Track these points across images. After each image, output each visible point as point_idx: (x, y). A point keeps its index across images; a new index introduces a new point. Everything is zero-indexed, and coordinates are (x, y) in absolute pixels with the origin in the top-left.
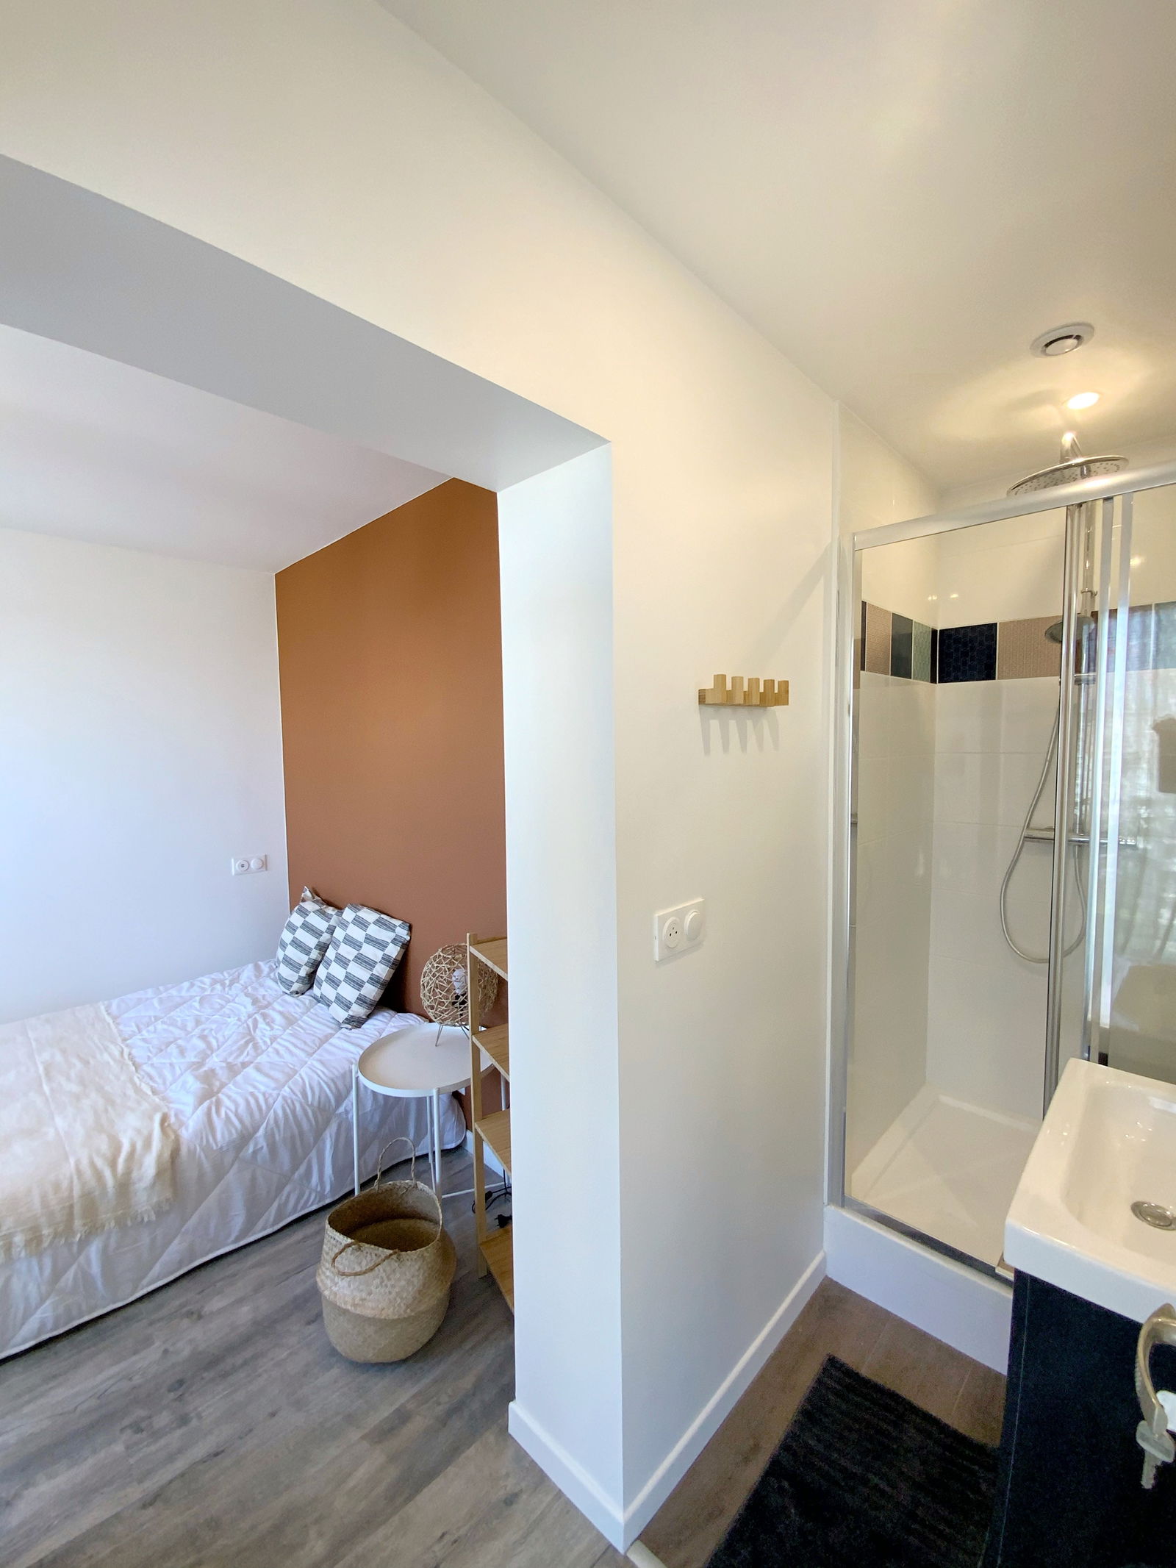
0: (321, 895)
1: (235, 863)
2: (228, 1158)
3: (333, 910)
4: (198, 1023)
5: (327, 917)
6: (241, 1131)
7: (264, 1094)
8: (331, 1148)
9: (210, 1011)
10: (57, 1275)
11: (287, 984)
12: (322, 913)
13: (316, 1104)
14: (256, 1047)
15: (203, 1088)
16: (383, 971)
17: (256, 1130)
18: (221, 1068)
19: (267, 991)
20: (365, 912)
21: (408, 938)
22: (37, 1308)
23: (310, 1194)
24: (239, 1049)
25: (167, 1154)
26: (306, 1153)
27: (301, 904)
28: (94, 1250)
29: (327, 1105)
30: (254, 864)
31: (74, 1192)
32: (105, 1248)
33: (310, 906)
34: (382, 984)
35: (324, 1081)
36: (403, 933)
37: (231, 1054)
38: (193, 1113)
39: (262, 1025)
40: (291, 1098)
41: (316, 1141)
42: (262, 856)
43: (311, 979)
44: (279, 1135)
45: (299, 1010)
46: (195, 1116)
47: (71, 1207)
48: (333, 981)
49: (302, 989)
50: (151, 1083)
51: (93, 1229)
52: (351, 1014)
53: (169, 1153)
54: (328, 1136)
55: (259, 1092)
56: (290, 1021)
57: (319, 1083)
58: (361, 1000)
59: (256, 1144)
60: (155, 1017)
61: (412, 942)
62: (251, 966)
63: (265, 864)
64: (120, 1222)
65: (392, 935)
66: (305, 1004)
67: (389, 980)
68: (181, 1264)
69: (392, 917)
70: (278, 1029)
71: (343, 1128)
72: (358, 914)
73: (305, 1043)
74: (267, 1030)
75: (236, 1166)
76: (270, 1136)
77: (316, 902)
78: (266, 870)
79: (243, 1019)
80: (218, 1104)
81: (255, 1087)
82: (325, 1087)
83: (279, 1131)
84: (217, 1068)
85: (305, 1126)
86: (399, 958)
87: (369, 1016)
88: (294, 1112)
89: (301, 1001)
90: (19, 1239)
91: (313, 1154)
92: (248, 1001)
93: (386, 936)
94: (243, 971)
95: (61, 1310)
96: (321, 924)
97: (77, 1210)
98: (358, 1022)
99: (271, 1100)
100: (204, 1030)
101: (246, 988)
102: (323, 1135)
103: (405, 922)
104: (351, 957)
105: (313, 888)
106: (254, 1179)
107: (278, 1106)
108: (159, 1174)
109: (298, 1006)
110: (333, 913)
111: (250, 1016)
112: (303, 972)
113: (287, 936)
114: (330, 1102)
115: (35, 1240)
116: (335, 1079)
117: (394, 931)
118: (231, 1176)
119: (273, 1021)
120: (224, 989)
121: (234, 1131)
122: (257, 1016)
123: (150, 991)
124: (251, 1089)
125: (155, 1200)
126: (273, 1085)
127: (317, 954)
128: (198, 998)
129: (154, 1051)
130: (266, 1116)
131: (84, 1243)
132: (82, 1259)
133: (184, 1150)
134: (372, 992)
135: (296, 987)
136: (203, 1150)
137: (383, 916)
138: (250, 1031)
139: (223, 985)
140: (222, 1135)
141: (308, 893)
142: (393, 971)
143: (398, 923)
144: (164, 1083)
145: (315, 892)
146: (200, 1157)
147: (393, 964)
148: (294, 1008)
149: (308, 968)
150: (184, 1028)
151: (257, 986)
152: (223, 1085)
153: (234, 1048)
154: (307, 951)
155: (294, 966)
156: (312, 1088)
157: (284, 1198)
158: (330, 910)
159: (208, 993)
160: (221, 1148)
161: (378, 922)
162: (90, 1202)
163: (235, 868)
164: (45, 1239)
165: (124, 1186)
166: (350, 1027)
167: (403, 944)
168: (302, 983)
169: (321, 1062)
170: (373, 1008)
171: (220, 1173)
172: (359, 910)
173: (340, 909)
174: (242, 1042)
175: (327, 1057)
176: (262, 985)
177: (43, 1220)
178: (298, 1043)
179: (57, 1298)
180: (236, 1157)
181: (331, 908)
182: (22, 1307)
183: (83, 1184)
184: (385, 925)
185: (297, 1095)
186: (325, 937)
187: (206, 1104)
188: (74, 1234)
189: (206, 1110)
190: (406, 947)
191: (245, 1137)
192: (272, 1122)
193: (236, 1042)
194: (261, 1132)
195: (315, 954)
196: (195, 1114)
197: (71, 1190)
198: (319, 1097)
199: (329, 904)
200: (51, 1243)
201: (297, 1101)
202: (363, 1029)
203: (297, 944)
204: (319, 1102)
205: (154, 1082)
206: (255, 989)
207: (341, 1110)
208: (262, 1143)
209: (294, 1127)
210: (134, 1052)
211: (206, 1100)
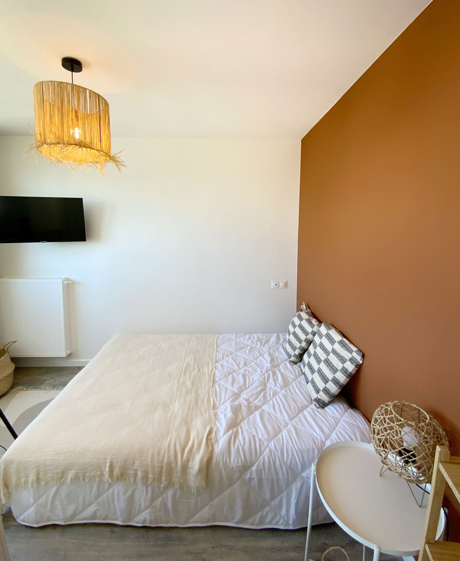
0: (311, 309)
1: (273, 283)
2: (237, 475)
3: (316, 322)
4: (245, 364)
5: (312, 326)
6: (244, 462)
7: (260, 440)
8: (295, 497)
9: (252, 358)
10: (153, 499)
11: (290, 356)
12: (309, 322)
13: (288, 464)
14: (265, 396)
15: (233, 418)
16: (342, 379)
17: (252, 465)
18: (245, 405)
19: (279, 355)
20: (333, 332)
21: (361, 362)
22: (144, 511)
23: (280, 519)
24: (257, 393)
25: (205, 460)
26: (280, 492)
27: (299, 312)
28: (170, 493)
29: (296, 468)
30: (281, 284)
31: (165, 460)
32: (175, 495)
33: (304, 315)
34: (340, 386)
35: (295, 449)
36: (359, 358)
37: (252, 396)
38: (223, 436)
39: (271, 380)
40: (274, 452)
41: (286, 488)
42: (285, 281)
43: (300, 357)
44: (265, 475)
45: (291, 376)
46: (223, 438)
47: (162, 467)
48: (311, 368)
49: (296, 361)
50: (215, 400)
51: (170, 484)
52: (319, 397)
53: (207, 459)
54: (294, 488)
55: (258, 438)
56: (286, 384)
57: (292, 449)
58: (326, 391)
59: (251, 475)
60: (231, 352)
61: (363, 365)
62: (275, 335)
63: (286, 285)
64: (181, 487)
65: (350, 356)
66: (295, 373)
67: (345, 384)
68: (209, 521)
69: (351, 342)
70: (278, 387)
71: (304, 488)
72: (329, 331)
73: (290, 408)
74: (273, 385)
75: (239, 482)
76: (259, 472)
77: (307, 313)
78: (287, 288)
79: (264, 372)
80: (236, 435)
81: (257, 432)
82: (295, 454)
83: (265, 472)
84: (243, 405)
85: (281, 477)
86: (354, 373)
87: (330, 403)
88: (274, 463)
89: (293, 368)
90: (140, 474)
91: (284, 494)
92: (269, 359)
93: (346, 355)
94: (272, 336)
95: (153, 517)
96: (309, 329)
97: (164, 469)
98: (323, 404)
99: (263, 449)
100: (246, 371)
101: (270, 349)
102: (291, 486)
103: (360, 350)
104: (323, 359)
105: (307, 304)
106: (248, 494)
107: (266, 453)
108: (200, 470)
109: (292, 373)
110: (315, 324)
111: (267, 371)
112: (297, 352)
113: (291, 329)
114: (297, 466)
115: (145, 478)
116: (302, 450)
117: (351, 353)
118: (237, 485)
119: (277, 379)
120: (261, 346)
121: (240, 462)
122: (270, 372)
123: (234, 335)
124: (255, 433)
125: (197, 484)
126: (266, 436)
127: (305, 344)
128: (249, 348)
129: (223, 375)
130: (259, 458)
131: (166, 488)
132: (164, 495)
133: (214, 461)
134: (334, 389)
135: (293, 359)
136: (223, 464)
137: (344, 339)
138: (265, 382)
139: (261, 343)
140: (234, 461)
141: (304, 306)
142: (348, 380)
143: (354, 349)
144: (220, 403)
145: (308, 307)
146: (221, 468)
147: (349, 375)
148: (290, 374)
149: (299, 351)
150: (238, 366)
151: (276, 350)
152: (243, 420)
153: (255, 392)
154: (300, 341)
155: (294, 348)
156: (287, 451)
157: (265, 513)
158: (314, 321)
159: (254, 346)
160: (233, 468)
161: (341, 343)
162: (170, 470)
163: (273, 285)
164: (149, 480)
165: (185, 468)
166: (317, 406)
167: (357, 365)
168: (296, 358)
169: (296, 429)
170: (333, 398)
171: (231, 483)
172: (330, 329)
173: (320, 322)
174: (259, 389)
175: (300, 427)
176: (277, 350)
177: (150, 469)
178: (286, 405)
179: (151, 511)
180: (240, 477)
181: (315, 320)
182: (138, 508)
183: (169, 457)
184: (346, 347)
185: (277, 452)
186: (310, 337)
187: (230, 432)
188: (161, 483)
189: (229, 436)
190: (359, 368)
191: (245, 467)
192: (261, 464)
193: (257, 387)
194: (254, 468)
195: (304, 344)
196: (224, 437)
197: (163, 459)
198: (291, 460)
199: (315, 317)
200: (152, 483)
201: (277, 456)
202: (326, 411)
203: (295, 334)
204: (291, 464)
205: (216, 398)
206: (274, 351)
207: (304, 474)
208: (254, 475)
209: (274, 473)
210: (216, 372)
211: (230, 430)
